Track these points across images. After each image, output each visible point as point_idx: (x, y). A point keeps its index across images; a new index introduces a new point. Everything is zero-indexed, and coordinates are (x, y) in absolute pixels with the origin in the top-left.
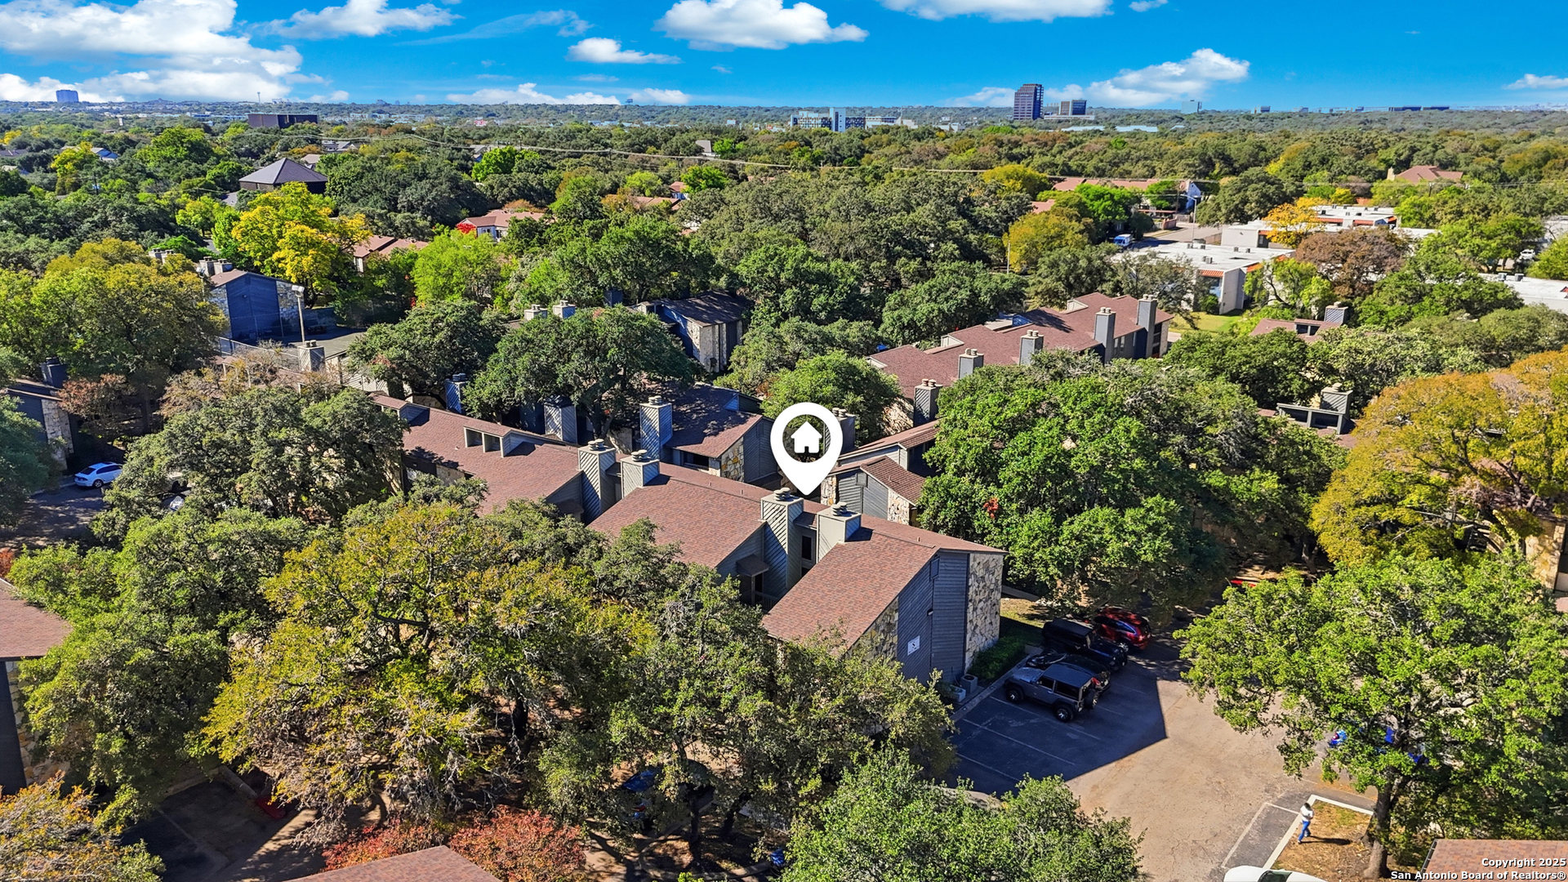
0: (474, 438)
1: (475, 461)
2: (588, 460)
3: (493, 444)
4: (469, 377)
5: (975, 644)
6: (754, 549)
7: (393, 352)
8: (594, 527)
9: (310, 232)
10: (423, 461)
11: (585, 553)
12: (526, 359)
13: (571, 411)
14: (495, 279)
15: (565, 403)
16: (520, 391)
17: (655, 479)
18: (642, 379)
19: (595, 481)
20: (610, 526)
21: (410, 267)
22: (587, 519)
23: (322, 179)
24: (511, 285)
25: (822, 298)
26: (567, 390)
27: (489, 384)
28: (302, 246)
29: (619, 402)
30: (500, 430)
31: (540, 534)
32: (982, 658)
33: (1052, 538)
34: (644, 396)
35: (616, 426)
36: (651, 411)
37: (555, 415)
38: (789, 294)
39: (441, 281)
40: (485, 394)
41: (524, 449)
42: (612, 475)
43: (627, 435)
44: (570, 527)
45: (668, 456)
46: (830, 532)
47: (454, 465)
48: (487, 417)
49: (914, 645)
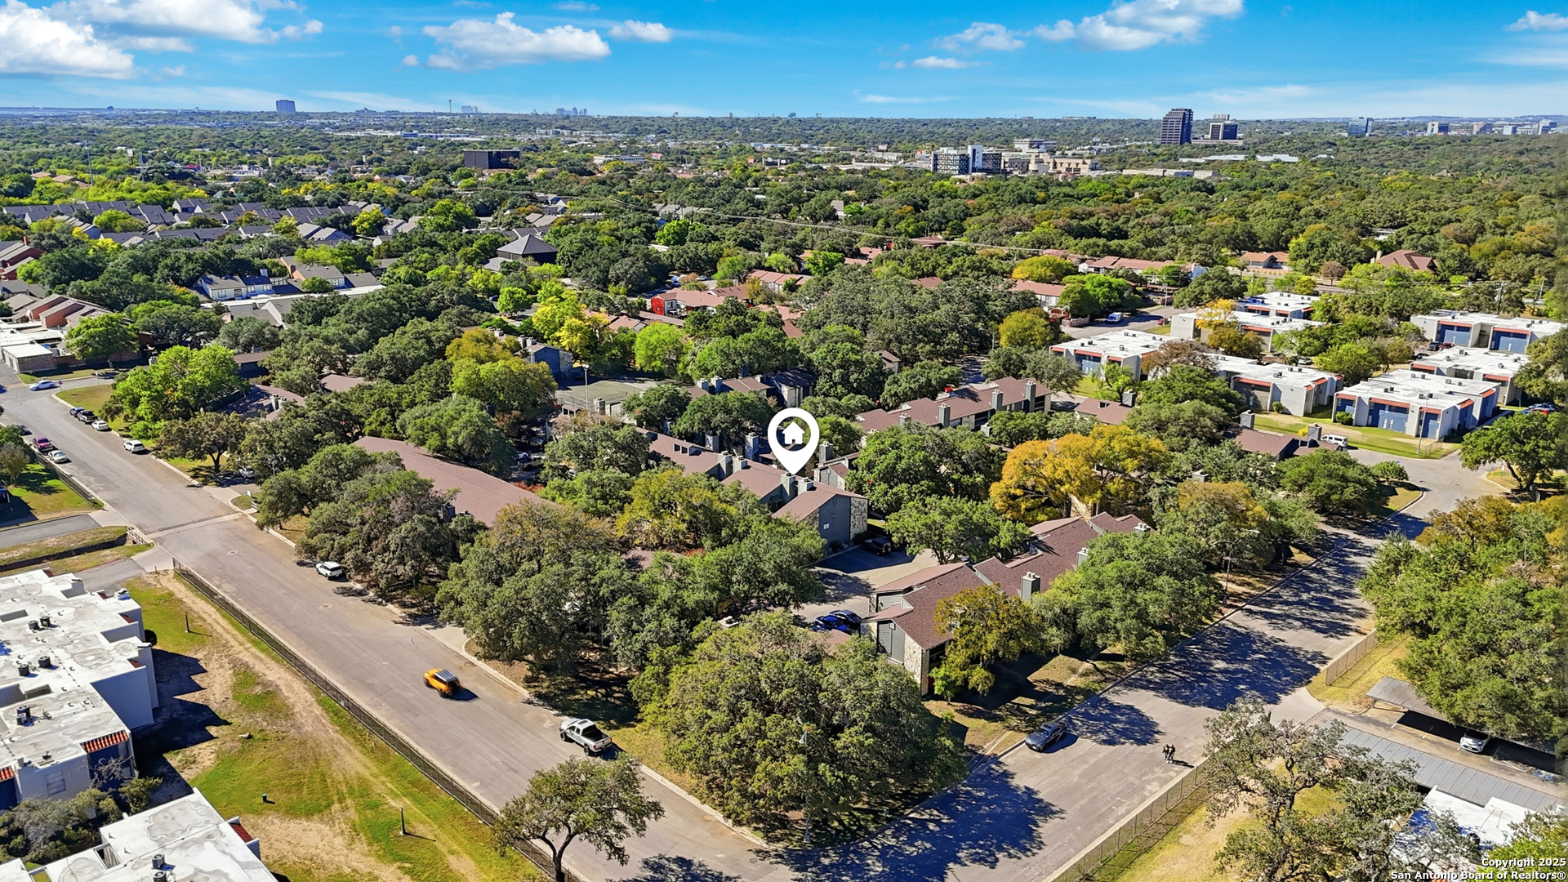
0: (677, 448)
1: (677, 457)
2: (721, 459)
3: (684, 451)
4: (674, 420)
5: (854, 531)
6: (777, 493)
7: (642, 408)
8: (723, 482)
9: (578, 322)
10: (657, 457)
11: (718, 489)
12: (699, 414)
13: (717, 438)
14: (680, 352)
15: (714, 434)
16: (696, 428)
17: (746, 467)
18: (747, 424)
19: (724, 467)
20: (727, 482)
21: (632, 342)
22: (721, 480)
23: (555, 250)
24: (688, 358)
25: (855, 376)
26: (716, 428)
27: (683, 424)
28: (573, 330)
29: (737, 434)
30: (688, 445)
31: (704, 482)
32: (857, 536)
33: (886, 493)
34: (748, 431)
35: (736, 444)
36: (750, 439)
37: (710, 439)
38: (838, 372)
39: (650, 353)
40: (681, 429)
41: (697, 453)
42: (730, 464)
43: (740, 448)
44: (714, 481)
45: (756, 459)
46: (802, 486)
47: (668, 459)
48: (680, 438)
49: (826, 526)
